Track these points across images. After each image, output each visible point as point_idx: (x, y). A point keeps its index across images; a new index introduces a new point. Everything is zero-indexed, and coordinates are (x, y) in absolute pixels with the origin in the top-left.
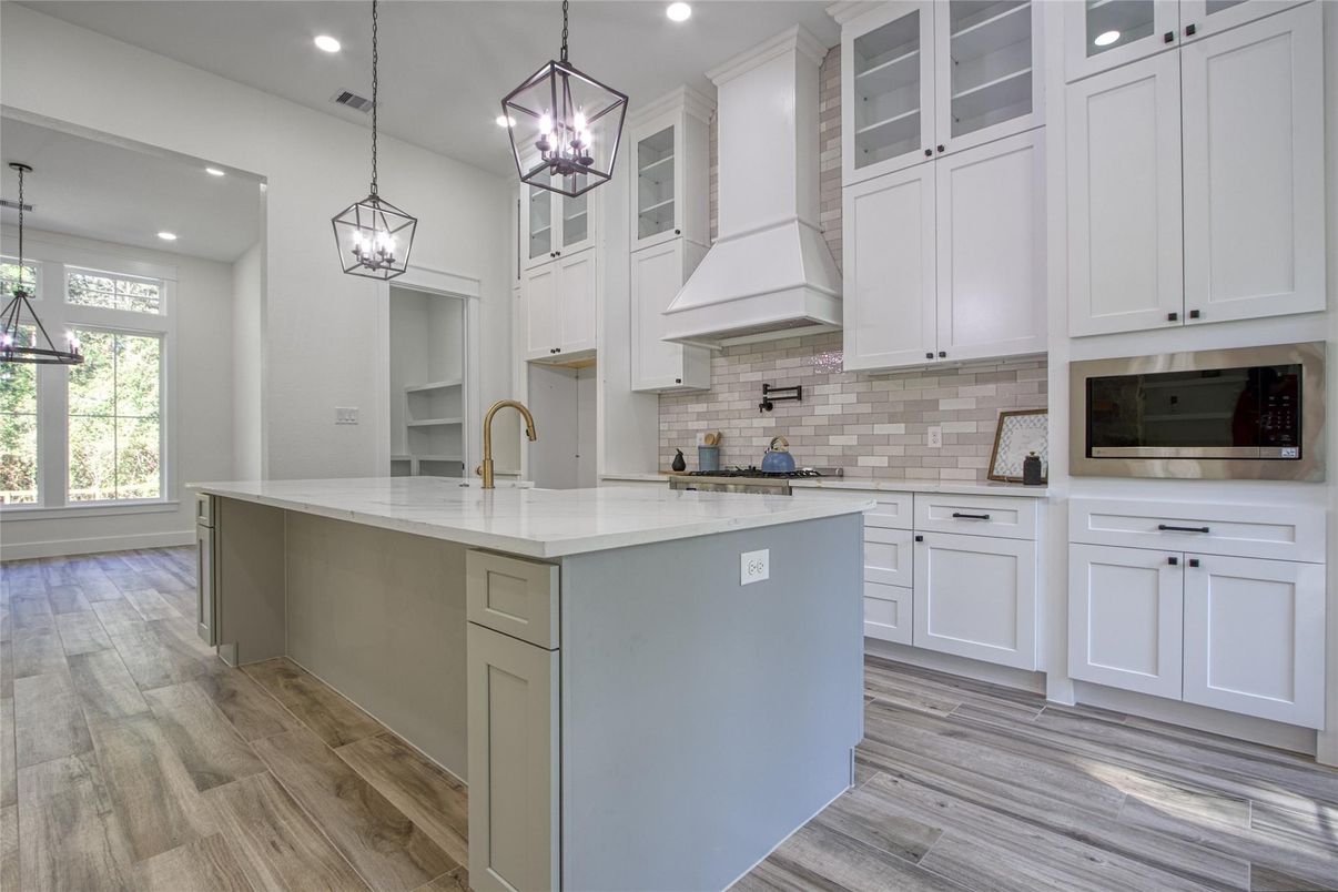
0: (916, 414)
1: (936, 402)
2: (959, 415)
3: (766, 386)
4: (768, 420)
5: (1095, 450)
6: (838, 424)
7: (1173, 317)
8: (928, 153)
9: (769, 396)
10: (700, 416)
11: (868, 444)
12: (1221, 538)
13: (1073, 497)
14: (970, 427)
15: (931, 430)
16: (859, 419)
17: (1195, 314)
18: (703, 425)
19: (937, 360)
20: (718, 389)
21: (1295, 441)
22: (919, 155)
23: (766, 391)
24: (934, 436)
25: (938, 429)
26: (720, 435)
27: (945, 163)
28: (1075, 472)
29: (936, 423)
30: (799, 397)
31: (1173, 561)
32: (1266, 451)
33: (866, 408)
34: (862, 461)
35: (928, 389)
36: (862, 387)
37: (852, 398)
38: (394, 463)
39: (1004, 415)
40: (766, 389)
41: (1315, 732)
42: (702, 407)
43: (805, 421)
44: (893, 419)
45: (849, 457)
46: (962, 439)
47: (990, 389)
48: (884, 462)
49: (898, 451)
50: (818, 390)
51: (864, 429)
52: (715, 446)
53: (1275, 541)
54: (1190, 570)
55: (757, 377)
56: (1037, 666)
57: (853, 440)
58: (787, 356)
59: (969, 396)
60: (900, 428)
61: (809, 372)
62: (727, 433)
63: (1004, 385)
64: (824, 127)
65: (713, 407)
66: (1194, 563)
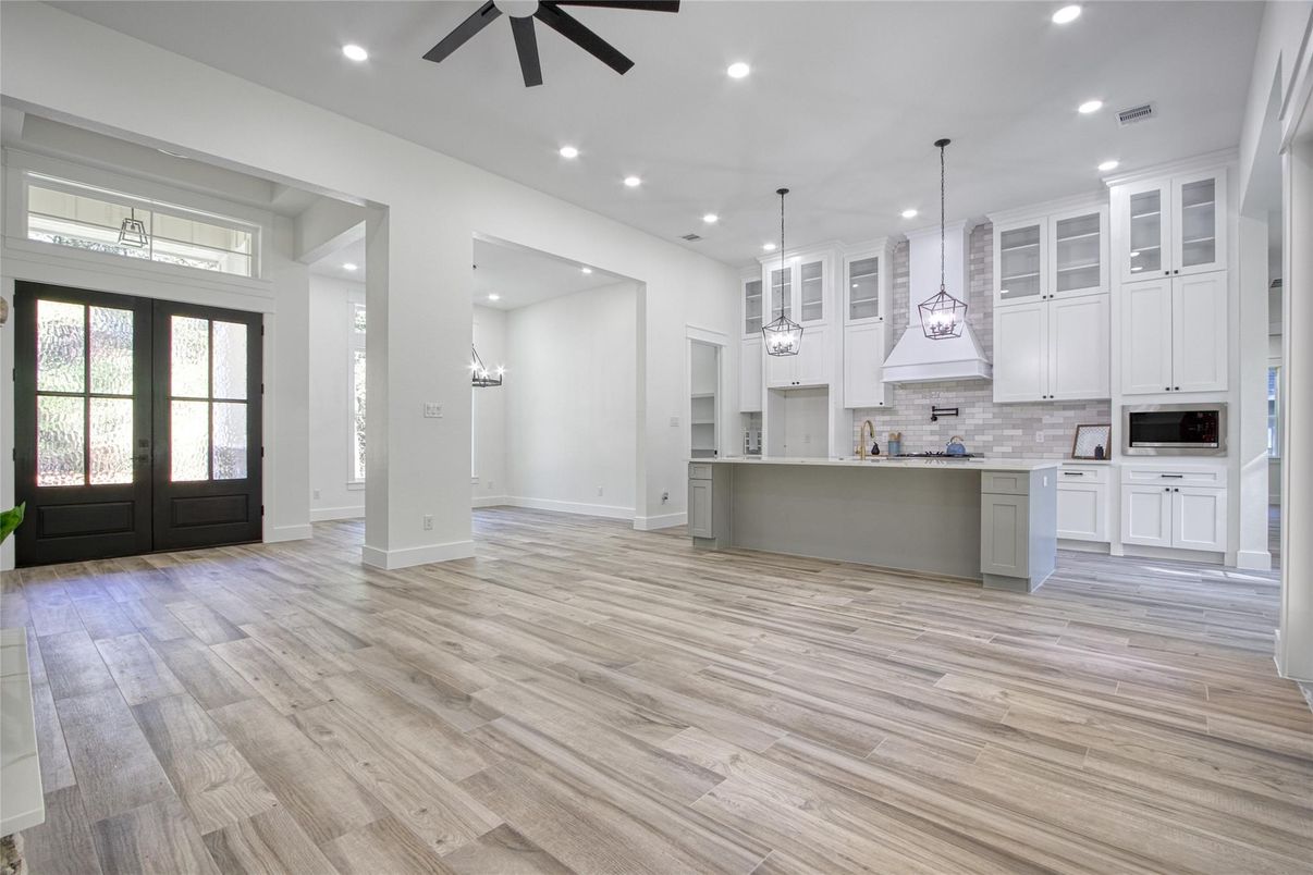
0: (1029, 425)
1: (1040, 420)
2: (1053, 426)
3: (933, 407)
4: (935, 426)
5: (1134, 444)
6: (980, 429)
7: (1168, 389)
8: (1045, 297)
9: (936, 413)
10: (885, 423)
11: (999, 441)
12: (1187, 480)
13: (1124, 464)
14: (1060, 432)
15: (1038, 433)
16: (994, 427)
17: (1177, 389)
18: (888, 428)
19: (1048, 399)
20: (898, 408)
21: (1216, 441)
22: (1039, 297)
23: (934, 410)
24: (1040, 436)
25: (1041, 433)
26: (900, 434)
27: (1053, 303)
28: (1124, 453)
29: (1041, 430)
30: (957, 414)
31: (1168, 490)
32: (1206, 445)
33: (998, 421)
34: (996, 449)
35: (1037, 412)
36: (996, 410)
37: (991, 416)
38: (693, 451)
39: (1079, 426)
40: (934, 409)
41: (1223, 553)
42: (887, 418)
43: (959, 427)
44: (1014, 427)
45: (988, 446)
46: (1055, 438)
47: (1071, 413)
48: (1010, 450)
49: (1018, 444)
50: (967, 410)
51: (998, 432)
52: (897, 440)
53: (1209, 480)
54: (1175, 493)
55: (927, 401)
56: (1106, 540)
57: (990, 438)
58: (947, 391)
59: (1059, 417)
60: (1020, 432)
61: (962, 400)
62: (904, 433)
63: (1078, 412)
64: (972, 267)
65: (895, 418)
66: (1177, 490)
